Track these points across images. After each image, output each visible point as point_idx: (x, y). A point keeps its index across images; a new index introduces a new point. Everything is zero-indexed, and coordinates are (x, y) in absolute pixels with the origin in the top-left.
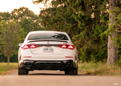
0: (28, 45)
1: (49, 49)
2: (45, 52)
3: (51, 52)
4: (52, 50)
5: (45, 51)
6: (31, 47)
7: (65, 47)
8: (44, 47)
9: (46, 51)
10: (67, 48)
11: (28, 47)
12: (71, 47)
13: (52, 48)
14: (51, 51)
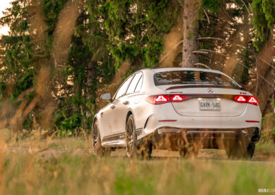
0: (165, 96)
1: (211, 103)
2: (204, 110)
3: (216, 110)
4: (217, 105)
5: (203, 108)
6: (174, 99)
7: (244, 100)
8: (200, 99)
9: (206, 108)
10: (247, 102)
11: (165, 100)
12: (252, 100)
13: (217, 102)
14: (215, 108)
